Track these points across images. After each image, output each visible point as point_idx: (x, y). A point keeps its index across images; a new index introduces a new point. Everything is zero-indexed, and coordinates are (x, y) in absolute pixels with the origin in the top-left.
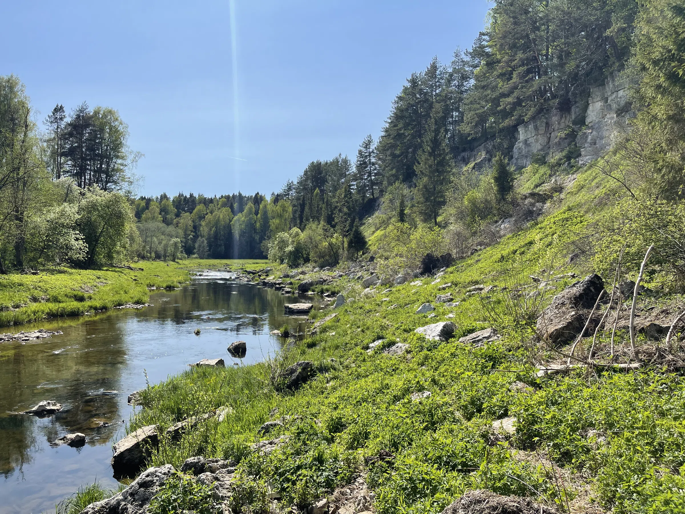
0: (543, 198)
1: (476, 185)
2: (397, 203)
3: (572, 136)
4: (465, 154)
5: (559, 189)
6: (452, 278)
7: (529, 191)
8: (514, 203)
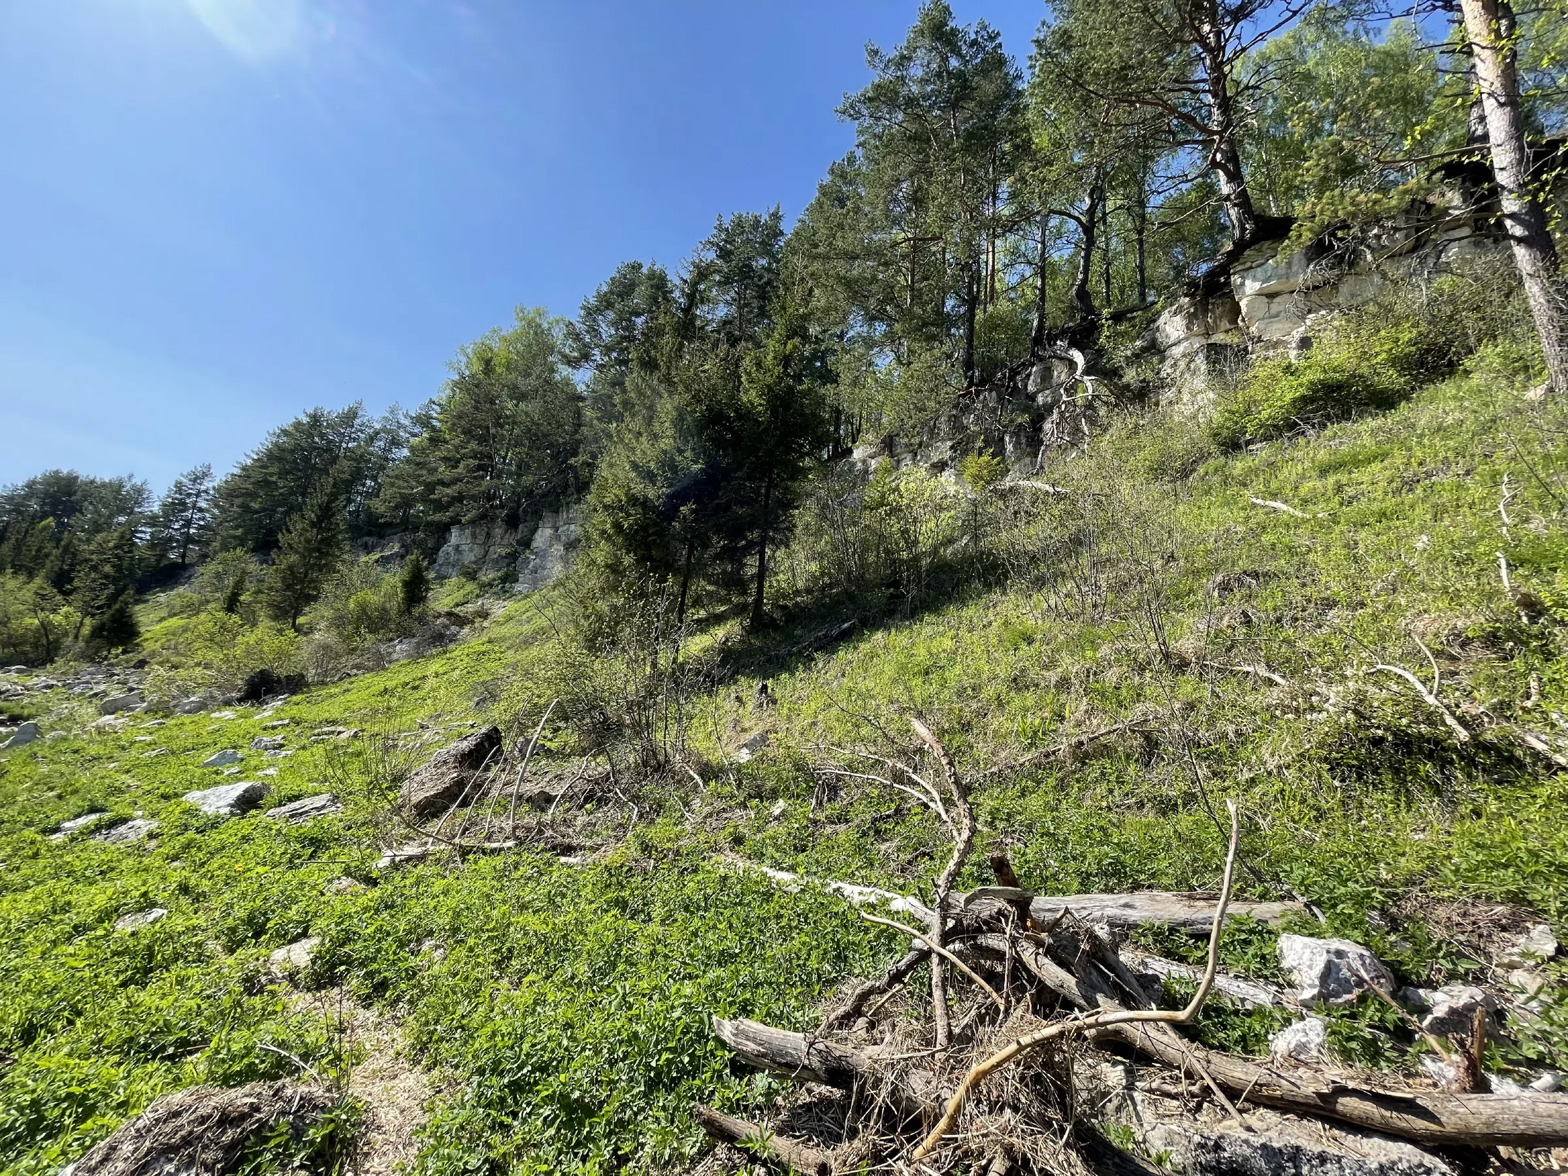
0: (461, 621)
1: (375, 585)
2: (230, 581)
3: (513, 557)
4: (370, 540)
5: (485, 615)
6: (294, 711)
7: (446, 609)
8: (421, 620)
